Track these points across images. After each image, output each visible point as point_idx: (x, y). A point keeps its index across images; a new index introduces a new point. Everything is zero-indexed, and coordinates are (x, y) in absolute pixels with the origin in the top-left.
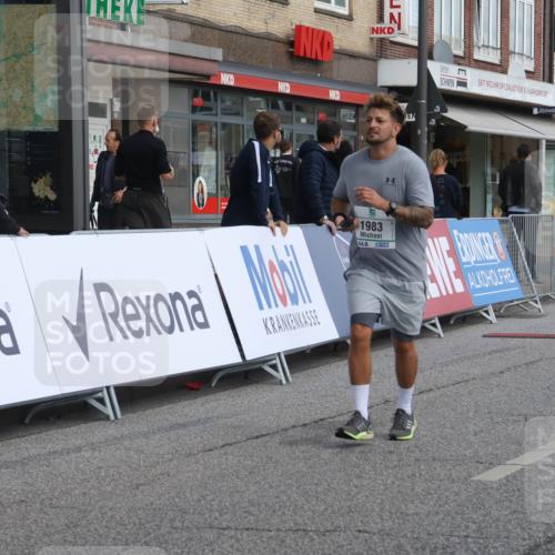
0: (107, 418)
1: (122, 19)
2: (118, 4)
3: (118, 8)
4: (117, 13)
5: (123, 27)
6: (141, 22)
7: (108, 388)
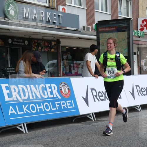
0: (139, 111)
1: (139, 36)
2: (139, 33)
3: (139, 34)
4: (138, 34)
5: (140, 37)
6: (143, 36)
7: (139, 105)
